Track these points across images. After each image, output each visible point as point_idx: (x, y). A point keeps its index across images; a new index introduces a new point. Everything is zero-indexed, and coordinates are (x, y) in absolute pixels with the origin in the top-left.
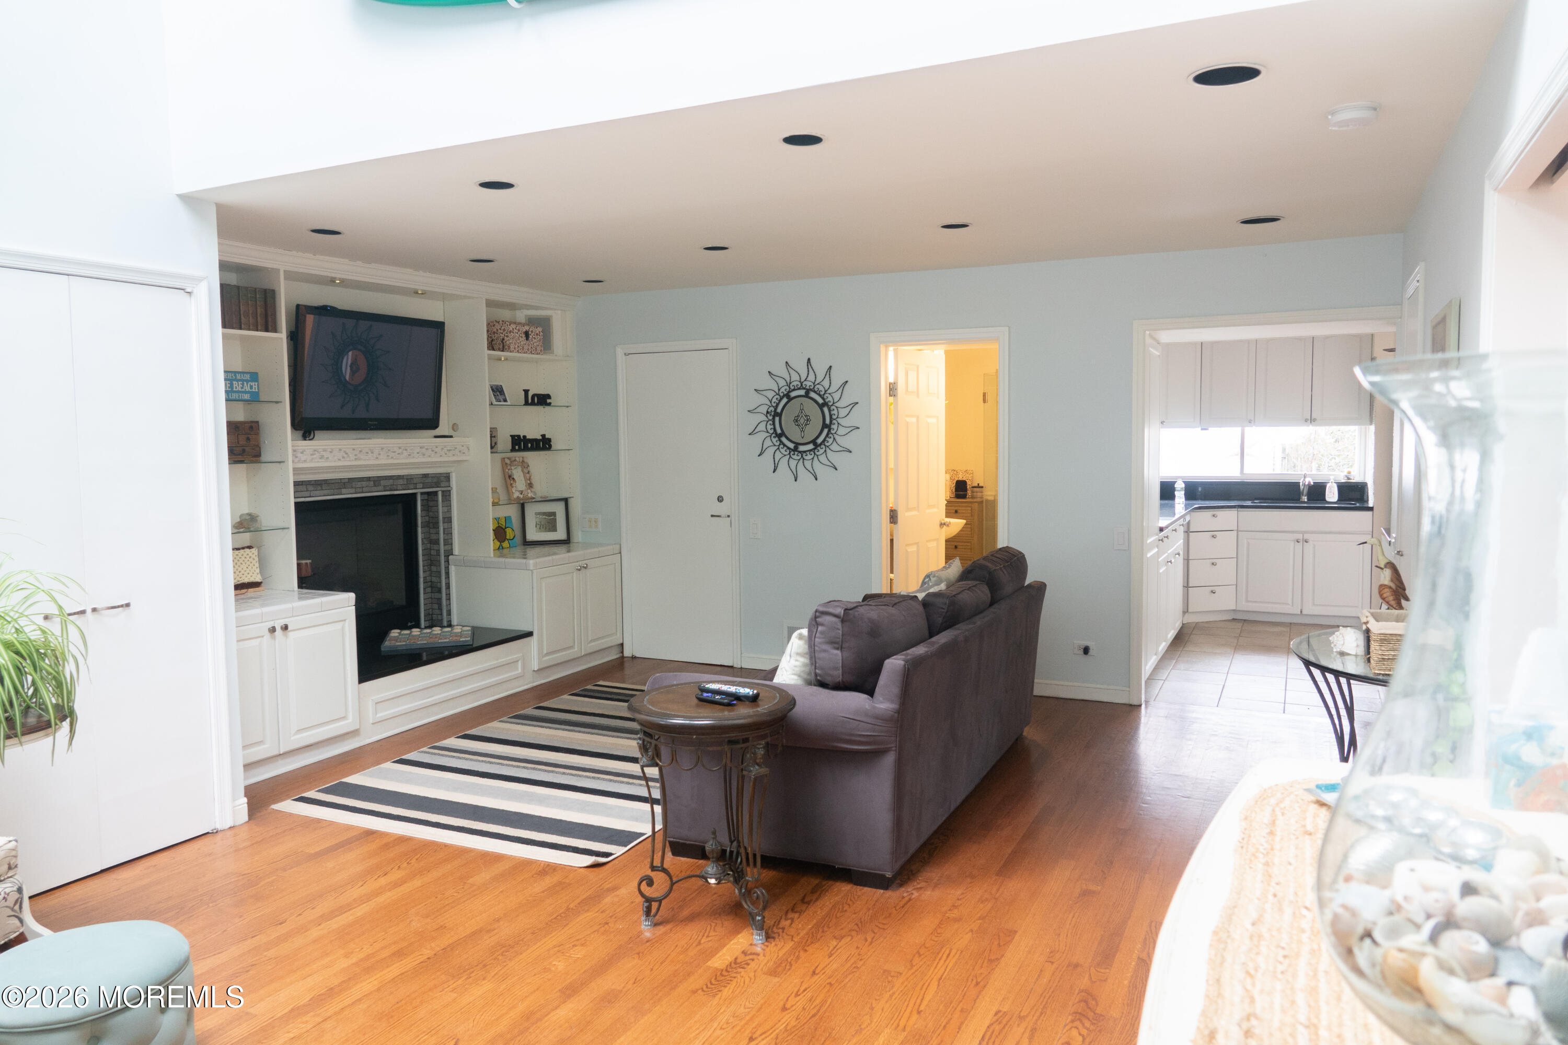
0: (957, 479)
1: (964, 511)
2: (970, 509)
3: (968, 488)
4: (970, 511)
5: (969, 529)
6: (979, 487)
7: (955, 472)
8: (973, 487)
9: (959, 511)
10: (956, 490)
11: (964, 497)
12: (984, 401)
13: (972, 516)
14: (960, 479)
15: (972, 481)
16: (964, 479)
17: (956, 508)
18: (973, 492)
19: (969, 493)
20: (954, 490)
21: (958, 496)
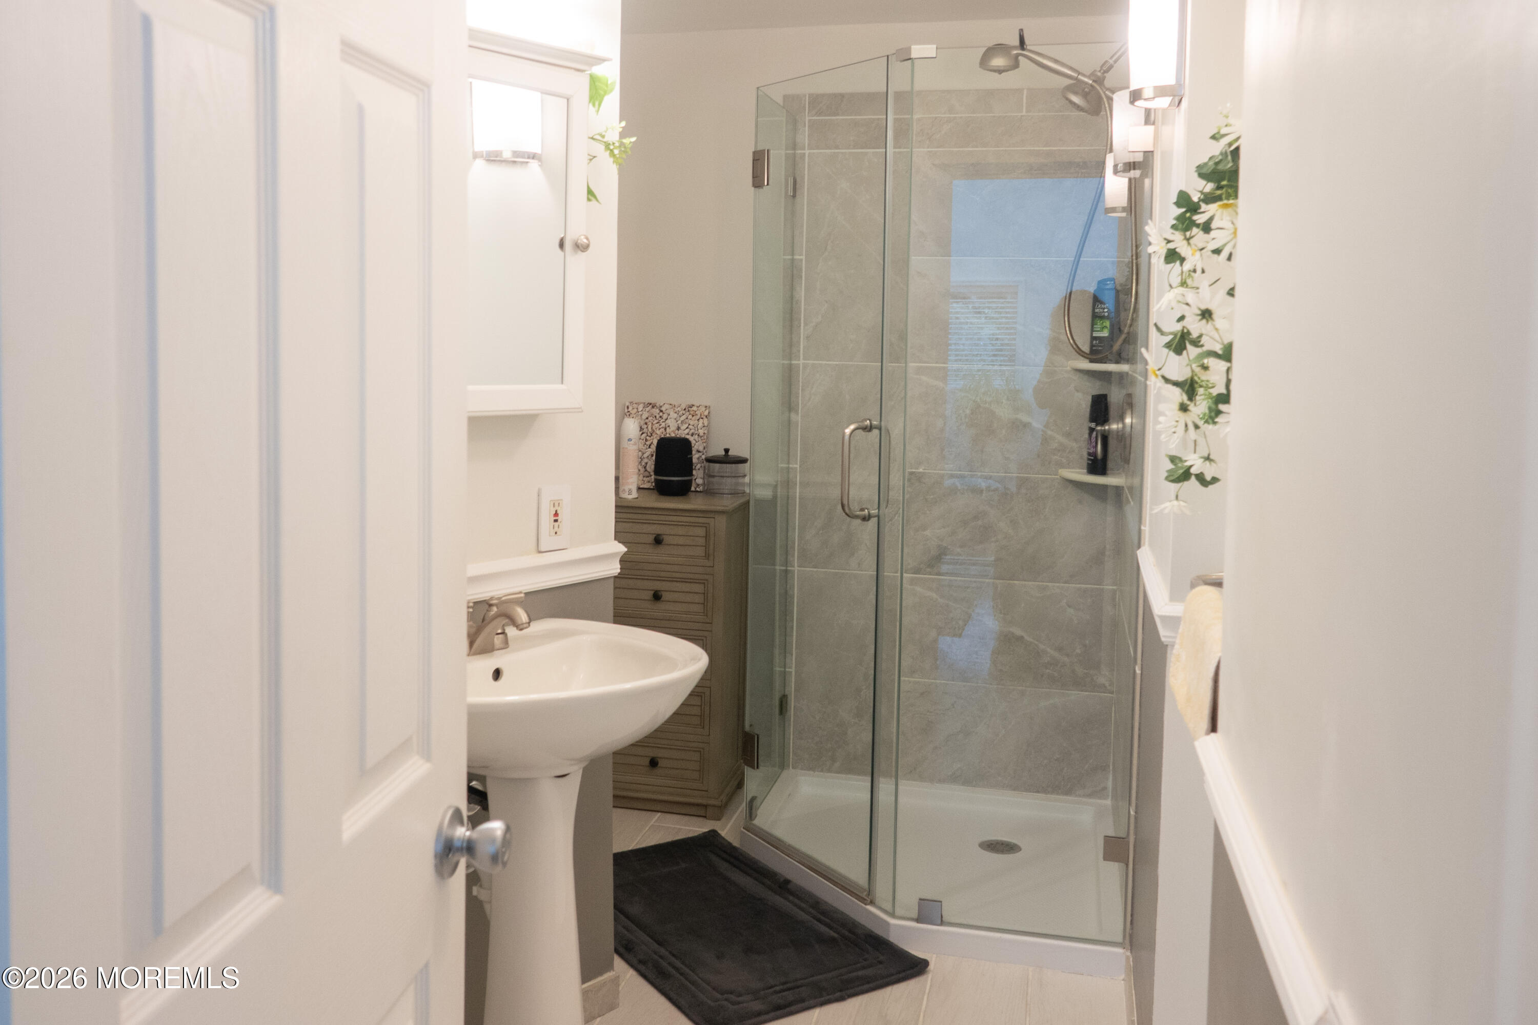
0: (660, 433)
1: (681, 541)
2: (701, 532)
3: (695, 460)
4: (702, 541)
5: (698, 598)
6: (727, 459)
7: (656, 411)
8: (710, 460)
9: (667, 539)
10: (658, 470)
11: (683, 490)
12: (758, 182)
13: (707, 556)
14: (671, 433)
15: (706, 438)
16: (683, 434)
17: (657, 529)
18: (709, 475)
19: (698, 478)
20: (651, 467)
21: (663, 489)
